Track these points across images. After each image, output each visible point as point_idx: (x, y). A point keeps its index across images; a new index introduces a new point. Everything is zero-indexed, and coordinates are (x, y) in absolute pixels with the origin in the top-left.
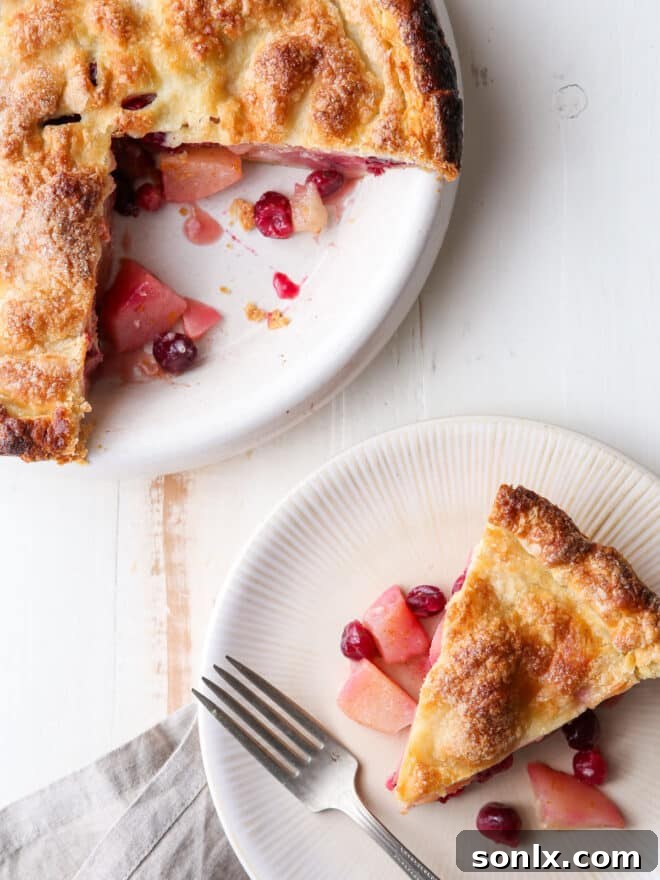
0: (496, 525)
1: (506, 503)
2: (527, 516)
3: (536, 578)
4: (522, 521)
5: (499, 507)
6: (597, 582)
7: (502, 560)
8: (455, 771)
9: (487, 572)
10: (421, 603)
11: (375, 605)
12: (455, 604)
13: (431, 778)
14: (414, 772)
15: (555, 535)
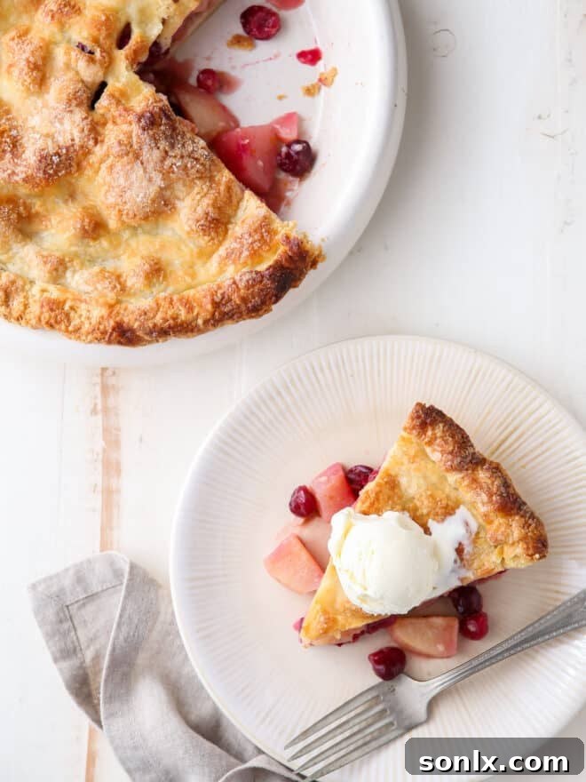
0: (410, 433)
1: (418, 417)
2: (433, 429)
3: (434, 479)
4: (429, 433)
5: (413, 419)
6: (481, 488)
7: (409, 462)
8: (350, 620)
9: (397, 470)
10: (358, 478)
11: (320, 476)
12: (367, 492)
13: (330, 622)
14: (318, 617)
15: (454, 447)
